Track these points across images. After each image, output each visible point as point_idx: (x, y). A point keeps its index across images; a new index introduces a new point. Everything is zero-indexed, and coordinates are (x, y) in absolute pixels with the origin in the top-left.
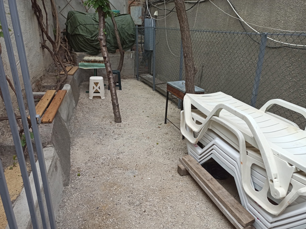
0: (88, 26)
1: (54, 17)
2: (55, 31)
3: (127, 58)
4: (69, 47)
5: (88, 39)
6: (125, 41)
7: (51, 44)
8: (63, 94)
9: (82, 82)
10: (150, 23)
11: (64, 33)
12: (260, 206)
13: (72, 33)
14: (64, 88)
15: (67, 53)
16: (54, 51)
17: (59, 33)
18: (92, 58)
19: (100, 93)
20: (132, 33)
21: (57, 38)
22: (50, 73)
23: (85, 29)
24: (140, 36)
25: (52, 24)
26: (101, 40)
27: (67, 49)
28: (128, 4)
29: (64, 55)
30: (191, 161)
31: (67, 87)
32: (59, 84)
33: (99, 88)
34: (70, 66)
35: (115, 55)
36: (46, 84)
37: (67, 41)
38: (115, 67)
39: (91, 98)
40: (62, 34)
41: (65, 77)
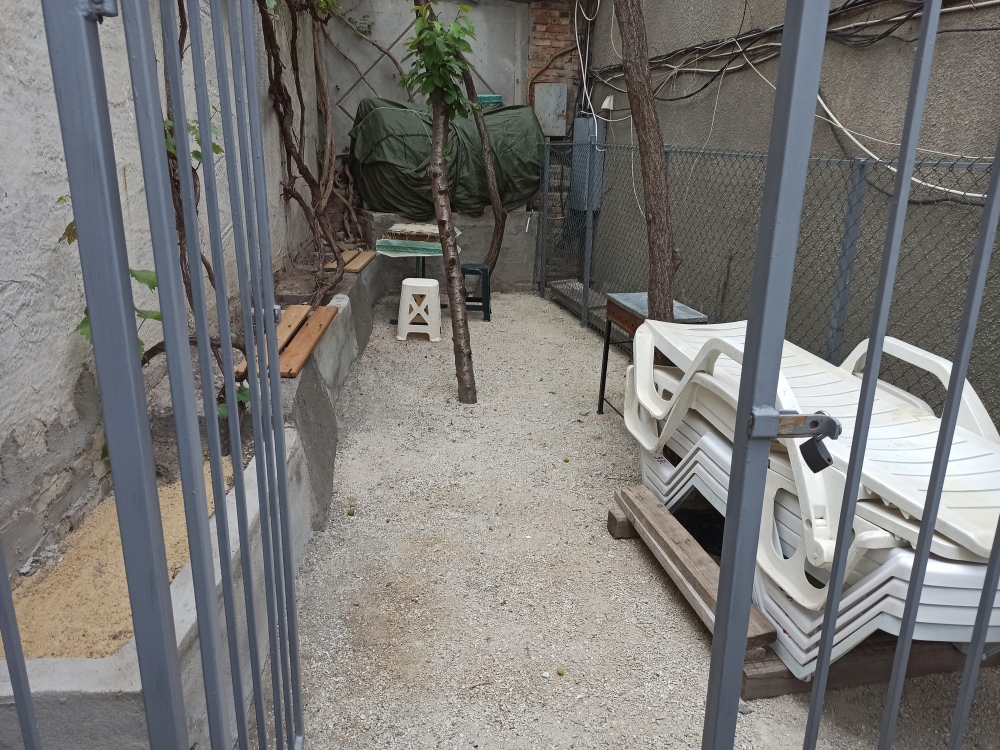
0: (409, 141)
1: (322, 114)
2: (321, 154)
3: (513, 231)
4: (354, 197)
5: (407, 176)
6: (510, 180)
7: (308, 189)
8: (329, 315)
9: (381, 295)
10: (590, 128)
11: (344, 160)
12: (789, 597)
13: (366, 159)
14: (333, 303)
15: (350, 213)
16: (314, 207)
17: (330, 160)
18: (414, 228)
19: (427, 324)
20: (533, 161)
21: (325, 172)
22: (300, 267)
23: (402, 147)
24: (558, 168)
25: (316, 134)
26: (435, 175)
27: (348, 204)
28: (530, 77)
29: (339, 219)
30: (641, 498)
31: (341, 301)
32: (321, 292)
33: (426, 310)
34: (355, 249)
35: (480, 223)
36: (286, 292)
37: (351, 179)
38: (477, 257)
39: (402, 337)
40: (339, 163)
41: (338, 275)
